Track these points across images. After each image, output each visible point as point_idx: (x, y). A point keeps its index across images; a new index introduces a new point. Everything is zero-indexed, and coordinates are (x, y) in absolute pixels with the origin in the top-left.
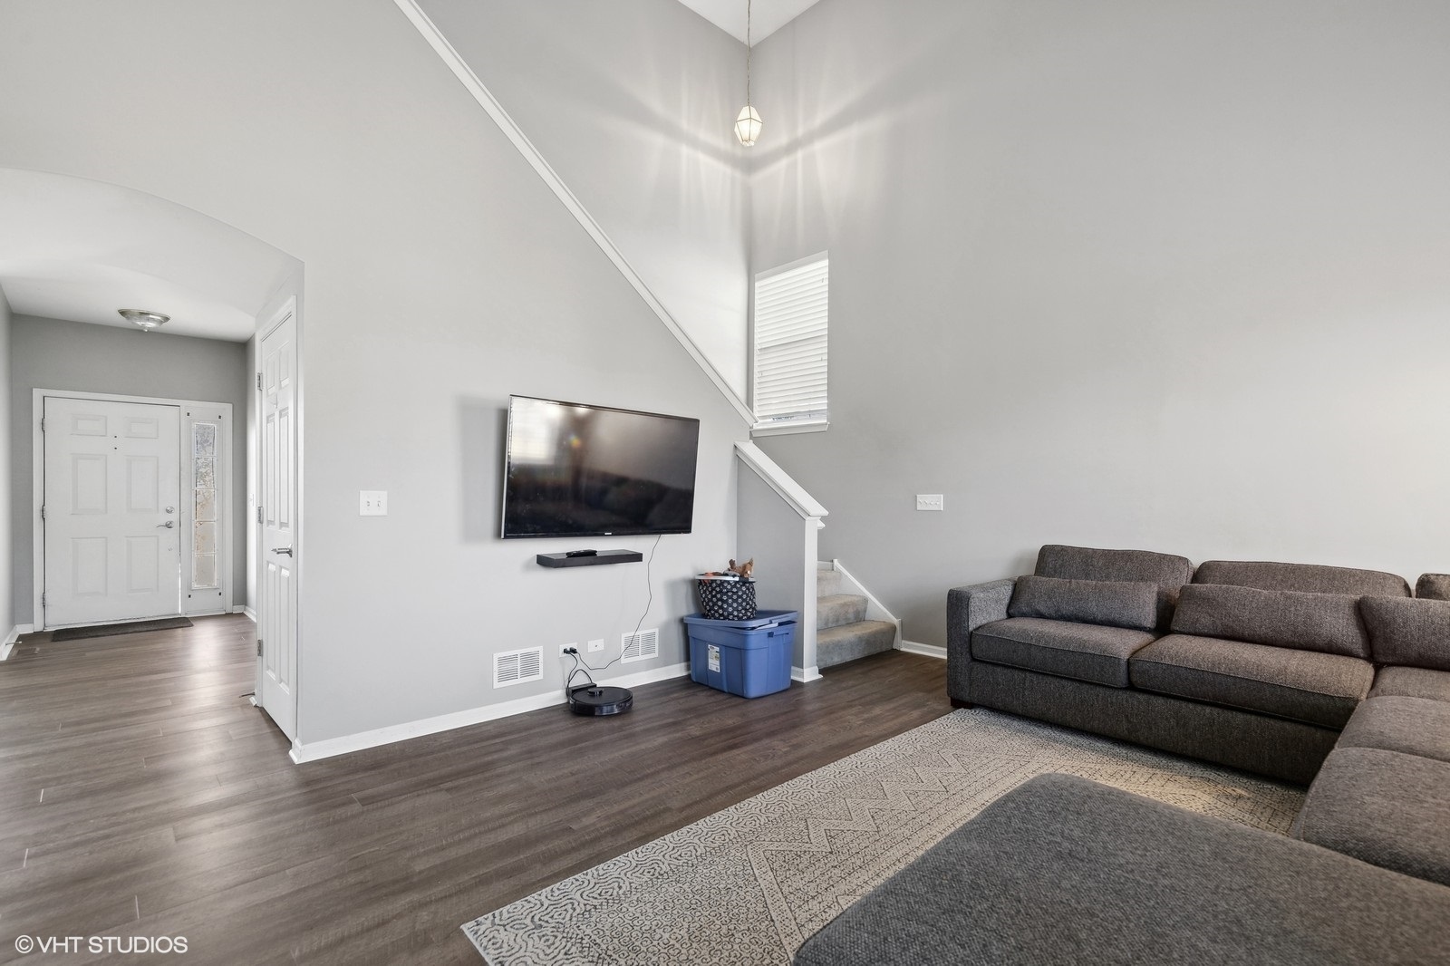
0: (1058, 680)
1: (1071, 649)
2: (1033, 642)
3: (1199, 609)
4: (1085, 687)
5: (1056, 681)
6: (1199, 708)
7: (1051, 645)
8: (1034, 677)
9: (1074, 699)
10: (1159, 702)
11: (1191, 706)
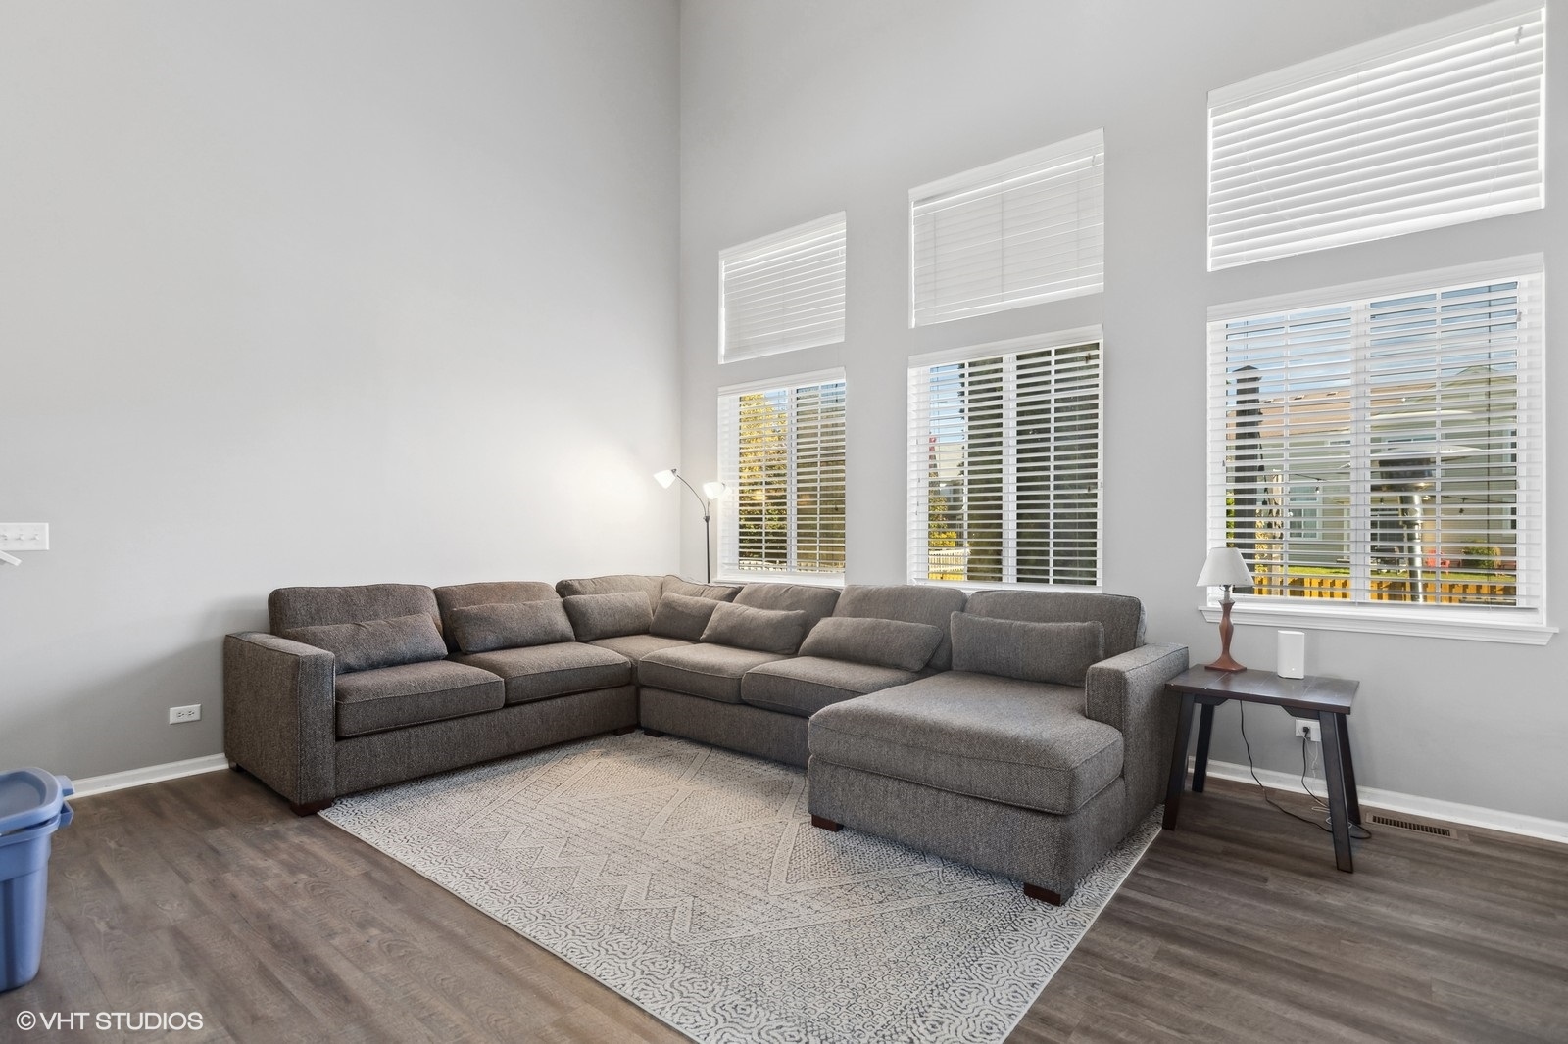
0: (443, 723)
1: (459, 686)
2: (420, 691)
3: (482, 628)
4: (469, 720)
5: (441, 726)
6: (554, 702)
7: (439, 689)
8: (419, 730)
9: (462, 736)
10: (527, 709)
11: (548, 703)
